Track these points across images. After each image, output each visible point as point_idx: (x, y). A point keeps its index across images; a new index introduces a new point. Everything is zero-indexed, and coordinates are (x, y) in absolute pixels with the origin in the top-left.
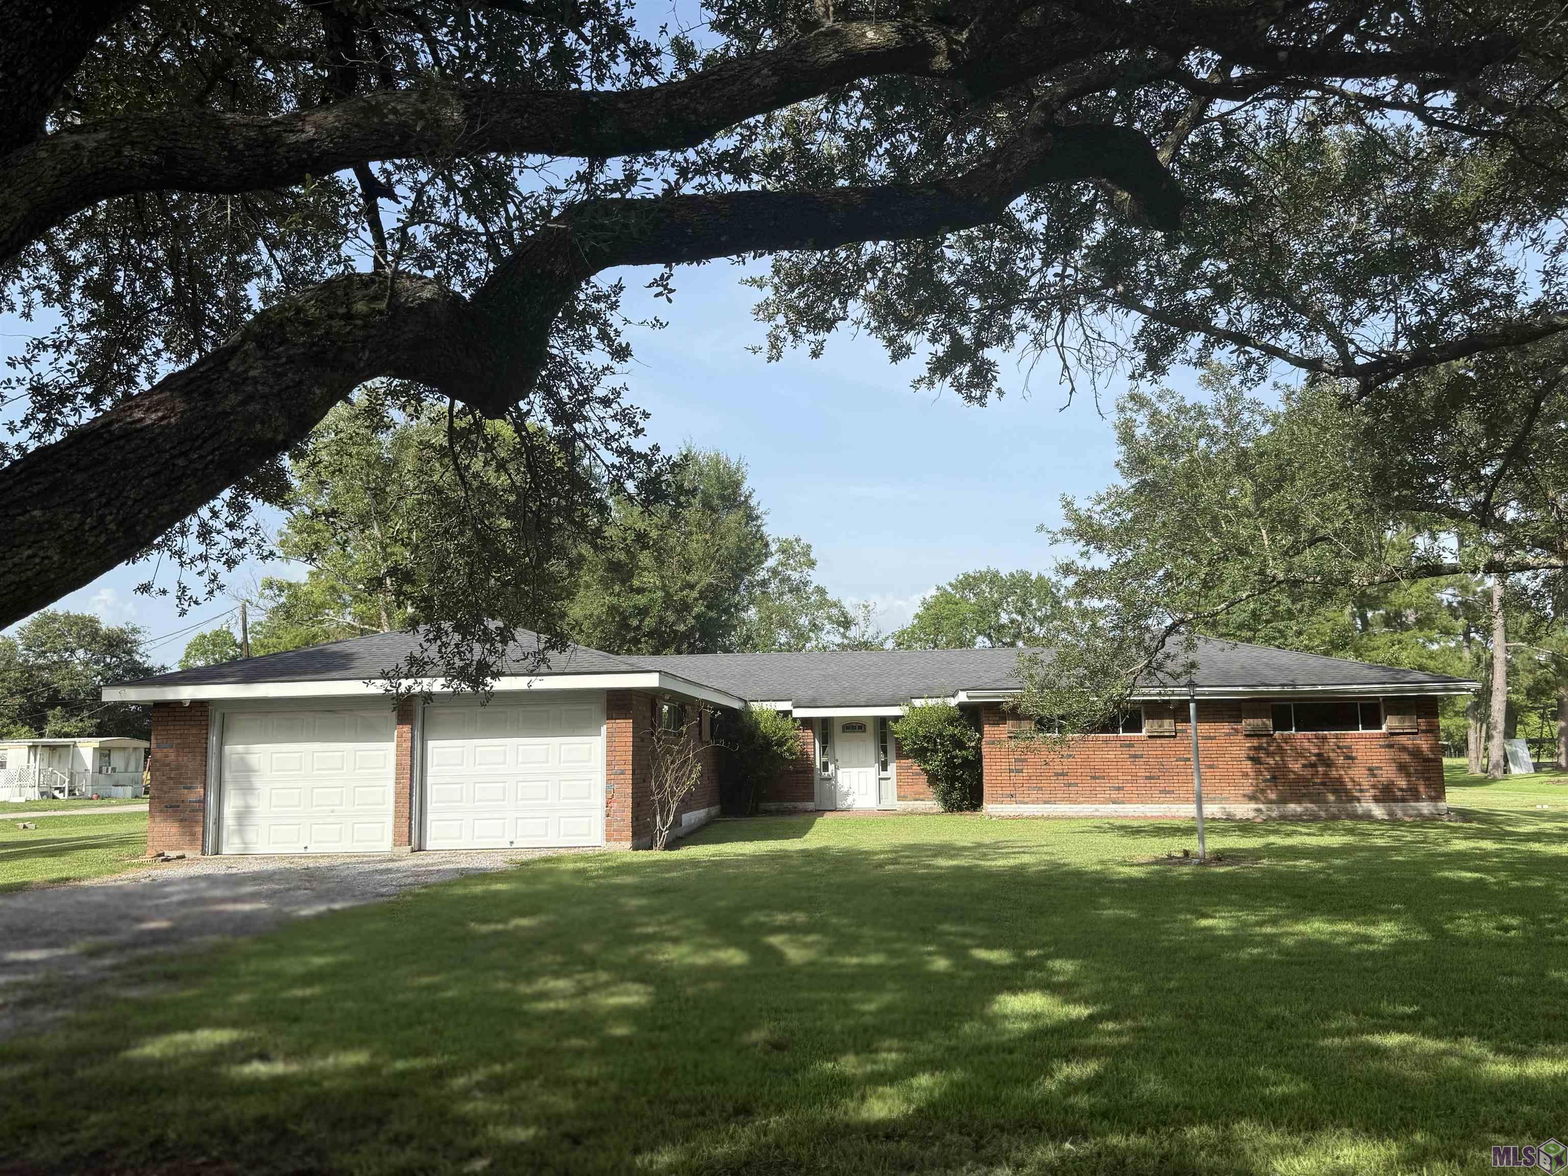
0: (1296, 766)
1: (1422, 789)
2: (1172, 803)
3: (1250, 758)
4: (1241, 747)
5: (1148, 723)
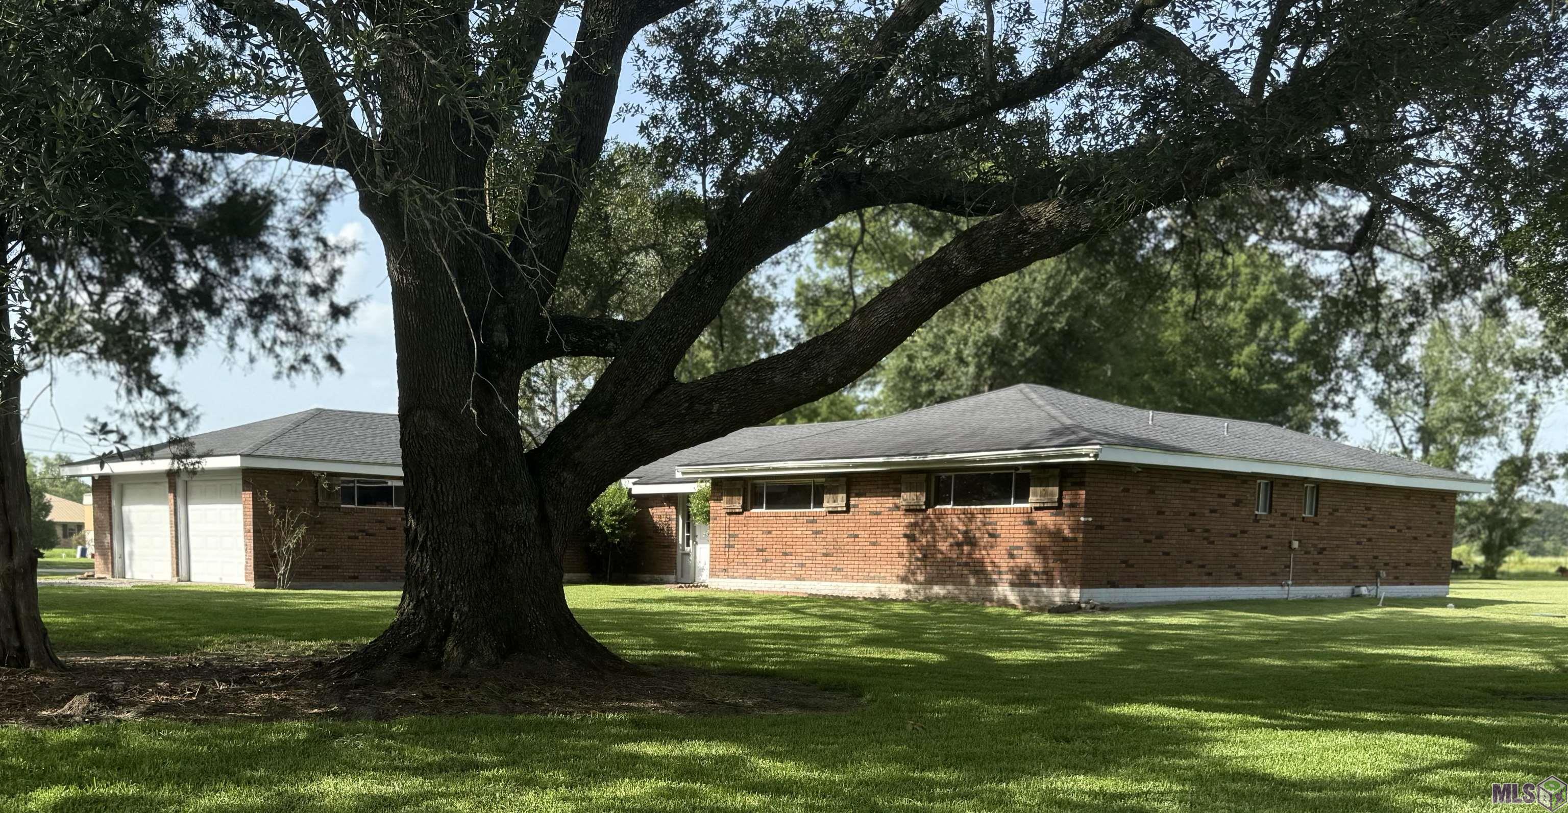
0: (943, 546)
1: (1056, 574)
2: (841, 580)
3: (906, 536)
4: (899, 523)
5: (826, 497)
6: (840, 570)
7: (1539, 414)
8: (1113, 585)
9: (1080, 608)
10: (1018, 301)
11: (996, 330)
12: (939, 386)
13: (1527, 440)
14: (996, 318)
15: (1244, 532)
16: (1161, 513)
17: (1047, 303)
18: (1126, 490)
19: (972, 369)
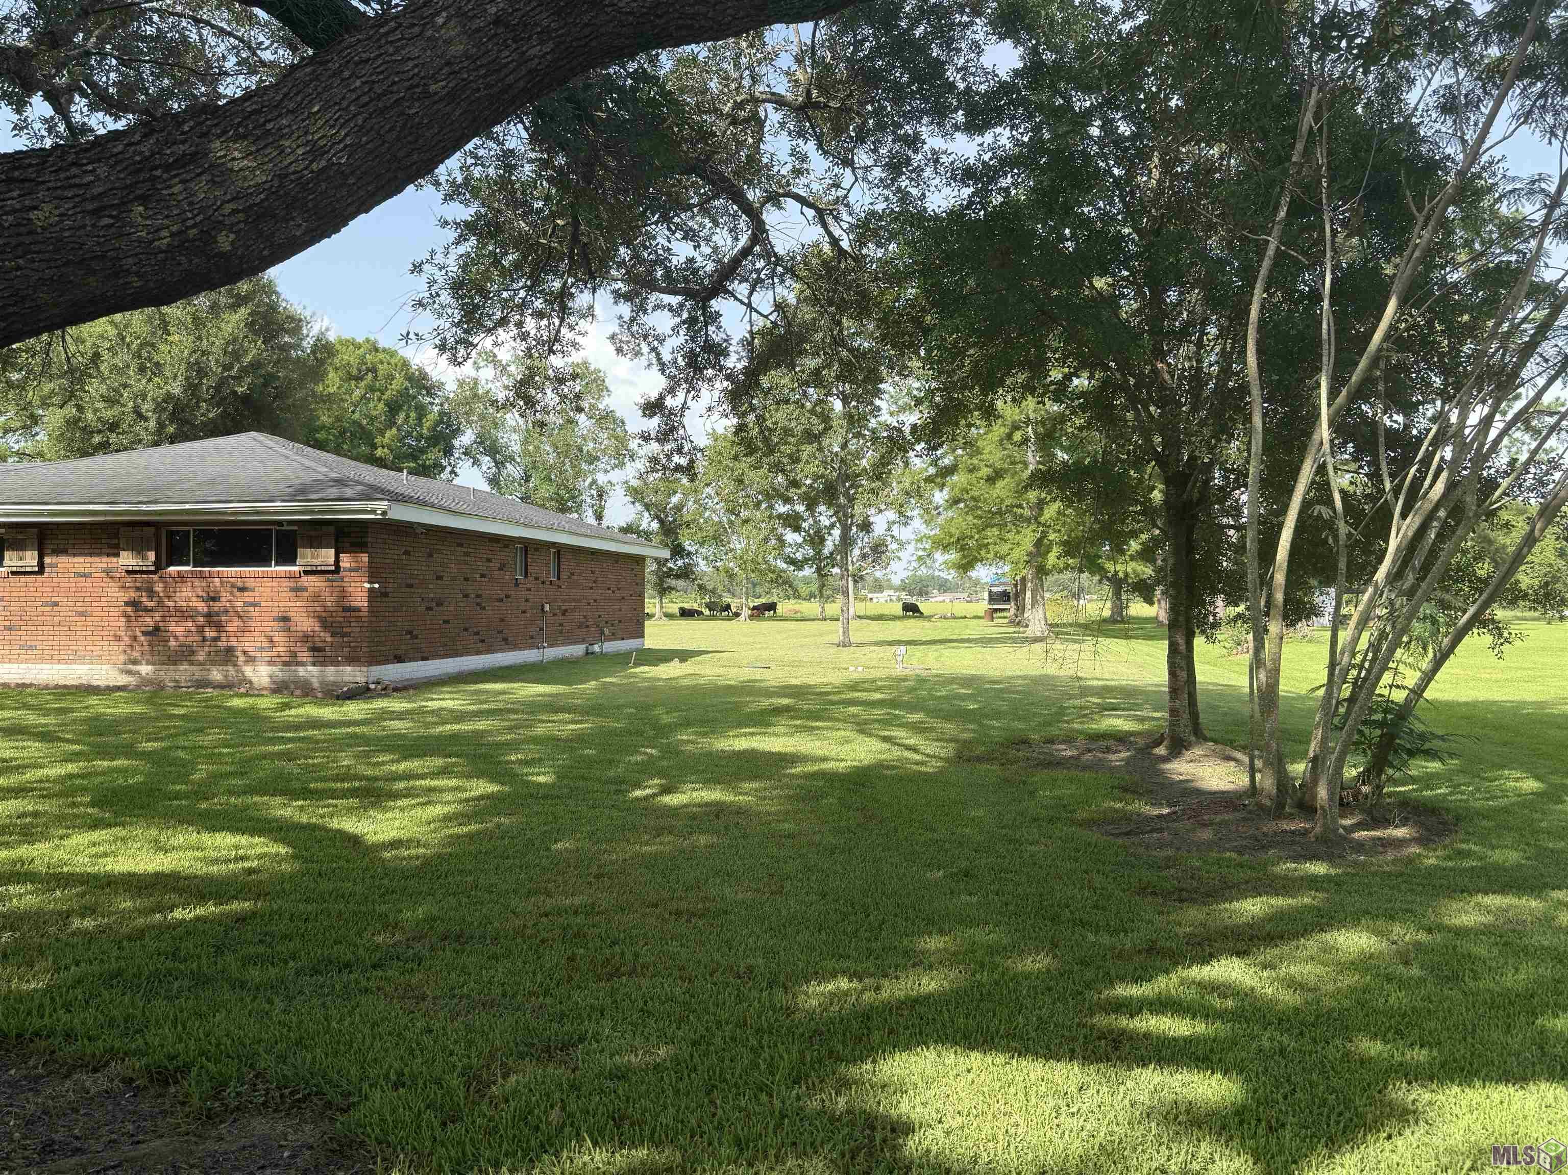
3: (130, 603)
4: (118, 588)
5: (7, 555)
6: (31, 648)
7: (605, 497)
8: (399, 659)
9: (368, 689)
10: (197, 363)
11: (176, 389)
12: (113, 438)
13: (599, 517)
14: (175, 377)
15: (507, 597)
16: (440, 578)
17: (227, 368)
18: (407, 553)
19: (152, 424)
